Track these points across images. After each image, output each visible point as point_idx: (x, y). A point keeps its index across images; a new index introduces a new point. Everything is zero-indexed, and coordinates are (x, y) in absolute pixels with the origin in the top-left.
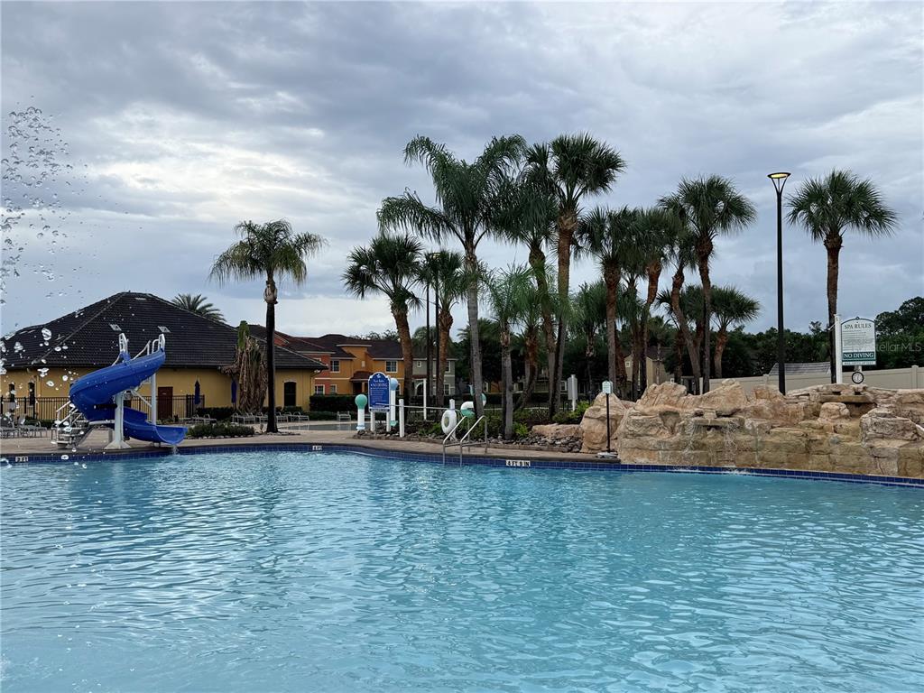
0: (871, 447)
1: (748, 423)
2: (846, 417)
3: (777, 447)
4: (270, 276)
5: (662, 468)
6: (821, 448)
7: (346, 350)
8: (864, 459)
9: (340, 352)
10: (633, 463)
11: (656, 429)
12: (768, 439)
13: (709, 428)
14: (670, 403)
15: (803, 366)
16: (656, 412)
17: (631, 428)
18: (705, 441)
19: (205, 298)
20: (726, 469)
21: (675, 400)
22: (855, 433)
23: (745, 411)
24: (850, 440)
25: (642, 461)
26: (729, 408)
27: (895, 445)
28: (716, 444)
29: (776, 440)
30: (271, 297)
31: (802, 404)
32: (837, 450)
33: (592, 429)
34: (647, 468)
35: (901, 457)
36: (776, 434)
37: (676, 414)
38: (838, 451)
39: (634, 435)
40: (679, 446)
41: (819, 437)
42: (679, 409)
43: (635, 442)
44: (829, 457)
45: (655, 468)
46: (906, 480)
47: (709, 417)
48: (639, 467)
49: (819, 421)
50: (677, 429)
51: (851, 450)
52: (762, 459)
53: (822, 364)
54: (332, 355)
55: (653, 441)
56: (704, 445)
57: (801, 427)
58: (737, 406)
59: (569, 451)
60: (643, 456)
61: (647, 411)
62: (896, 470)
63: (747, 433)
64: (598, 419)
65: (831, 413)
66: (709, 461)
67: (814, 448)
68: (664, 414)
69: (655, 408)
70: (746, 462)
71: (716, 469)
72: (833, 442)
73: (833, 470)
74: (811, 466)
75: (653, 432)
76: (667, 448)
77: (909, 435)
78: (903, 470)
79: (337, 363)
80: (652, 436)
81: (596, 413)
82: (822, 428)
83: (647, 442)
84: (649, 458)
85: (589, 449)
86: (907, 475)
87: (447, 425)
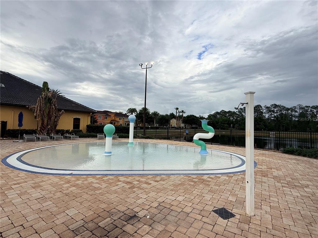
7: (109, 114)
9: (107, 115)
19: (59, 91)
54: (105, 115)
79: (106, 117)
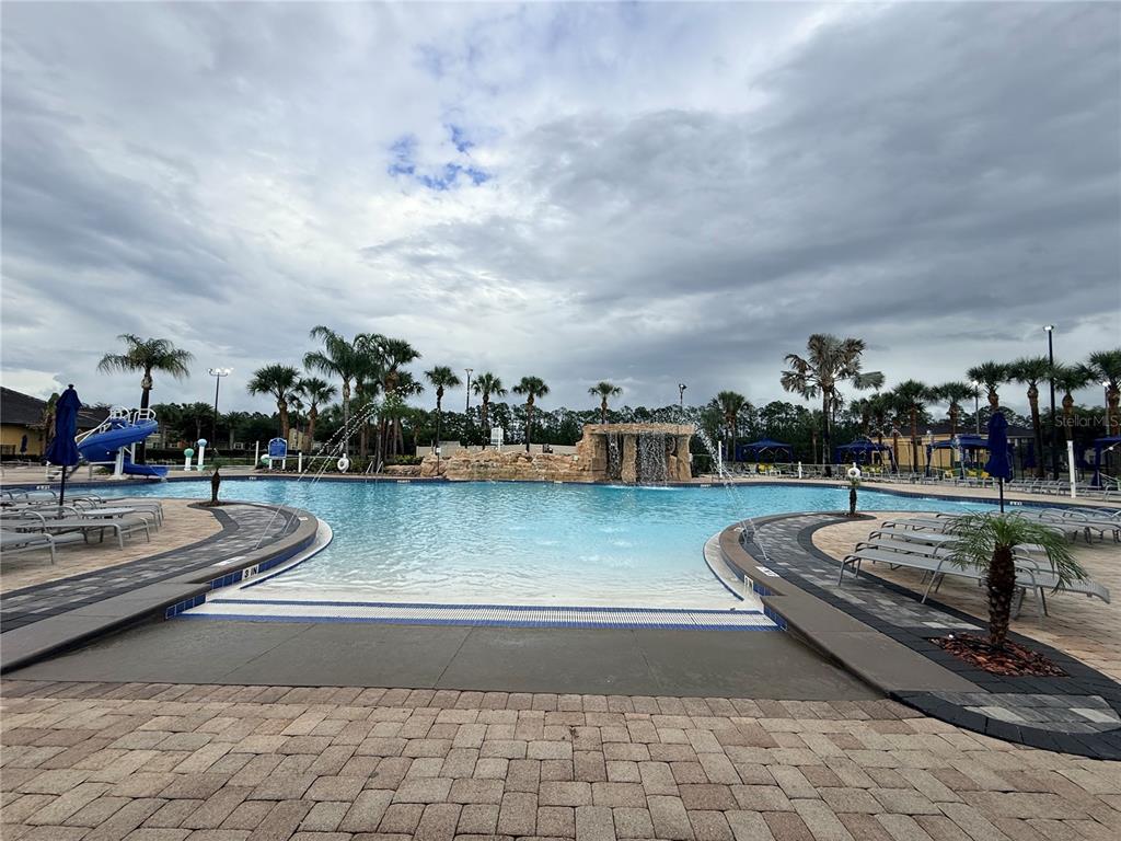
0: (537, 472)
1: (495, 464)
2: (526, 462)
4: (148, 371)
5: (465, 481)
6: (520, 472)
8: (533, 476)
10: (453, 480)
12: (502, 469)
13: (482, 466)
14: (466, 457)
15: (448, 442)
16: (461, 460)
17: (453, 467)
18: (480, 471)
20: (488, 481)
22: (531, 467)
23: (493, 460)
24: (530, 470)
26: (488, 459)
27: (544, 471)
28: (485, 472)
29: (505, 470)
30: (147, 386)
31: (510, 458)
32: (525, 473)
33: (426, 467)
35: (546, 474)
37: (469, 461)
39: (454, 469)
40: (471, 473)
41: (520, 469)
43: (454, 472)
44: (522, 476)
45: (462, 481)
46: (547, 482)
47: (482, 462)
49: (518, 463)
50: (469, 467)
51: (530, 473)
52: (500, 477)
53: (456, 442)
57: (513, 465)
58: (490, 458)
59: (415, 476)
60: (457, 477)
61: (458, 459)
62: (544, 479)
63: (494, 468)
64: (429, 463)
65: (522, 461)
66: (481, 478)
68: (464, 461)
70: (495, 478)
71: (485, 481)
72: (525, 470)
73: (523, 479)
74: (516, 479)
76: (467, 474)
77: (546, 468)
78: (546, 479)
80: (461, 469)
81: (428, 460)
82: (520, 466)
83: (459, 472)
85: (424, 475)
87: (342, 465)
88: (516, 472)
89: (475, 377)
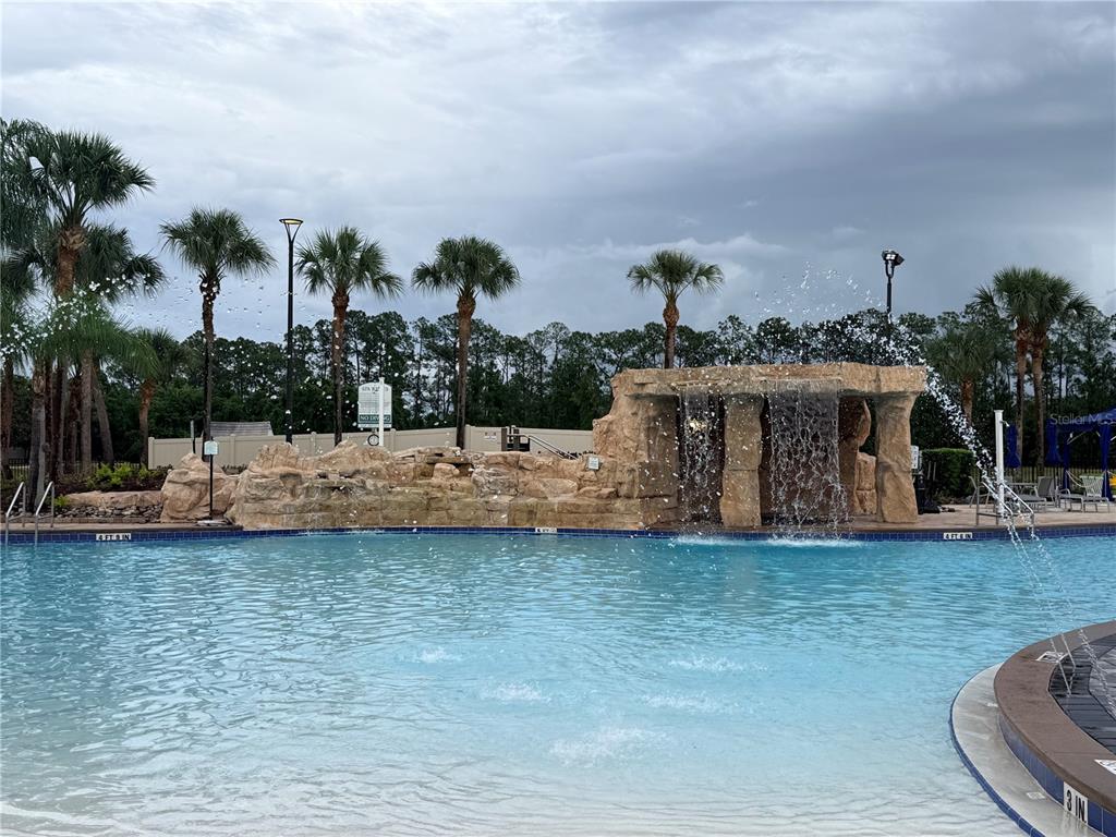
0: (487, 502)
1: (370, 483)
2: (457, 476)
3: (401, 505)
5: (286, 533)
6: (441, 505)
8: (479, 513)
10: (255, 529)
11: (279, 492)
12: (390, 498)
13: (334, 489)
14: (288, 465)
15: (239, 425)
16: (276, 475)
17: (253, 492)
18: (329, 502)
20: (350, 529)
21: (293, 461)
22: (469, 491)
23: (364, 472)
24: (466, 497)
25: (265, 526)
26: (351, 469)
27: (506, 499)
28: (342, 505)
29: (399, 498)
31: (412, 465)
33: (177, 495)
34: (271, 533)
35: (512, 510)
36: (399, 493)
37: (297, 476)
38: (456, 507)
39: (257, 499)
40: (303, 509)
41: (439, 495)
42: (300, 471)
43: (257, 506)
44: (448, 513)
45: (278, 533)
46: (516, 529)
47: (334, 479)
48: (263, 533)
49: (434, 480)
50: (299, 492)
51: (468, 505)
52: (385, 518)
53: (261, 424)
55: (277, 505)
56: (328, 506)
57: (421, 485)
58: (357, 467)
59: (147, 522)
60: (266, 521)
61: (266, 473)
62: (506, 521)
63: (369, 493)
64: (185, 484)
65: (444, 473)
66: (333, 524)
67: (433, 505)
68: (284, 477)
69: (275, 470)
70: (370, 522)
71: (343, 530)
72: (452, 499)
73: (450, 524)
74: (430, 522)
75: (276, 495)
76: (293, 511)
77: (513, 491)
78: (512, 521)
80: (275, 499)
81: (183, 476)
82: (440, 486)
83: (271, 506)
84: (272, 523)
85: (172, 518)
86: (515, 524)
88: (429, 504)
89: (307, 240)
